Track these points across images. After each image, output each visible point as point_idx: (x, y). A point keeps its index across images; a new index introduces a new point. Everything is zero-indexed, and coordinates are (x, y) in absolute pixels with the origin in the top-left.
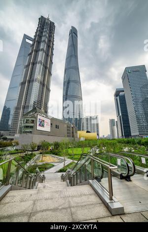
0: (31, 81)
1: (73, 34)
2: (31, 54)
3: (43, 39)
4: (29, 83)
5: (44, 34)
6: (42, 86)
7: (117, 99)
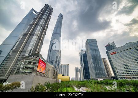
0: (32, 34)
1: (61, 17)
2: (36, 19)
3: (46, 13)
4: (30, 35)
5: (47, 11)
6: (39, 40)
7: (81, 56)
